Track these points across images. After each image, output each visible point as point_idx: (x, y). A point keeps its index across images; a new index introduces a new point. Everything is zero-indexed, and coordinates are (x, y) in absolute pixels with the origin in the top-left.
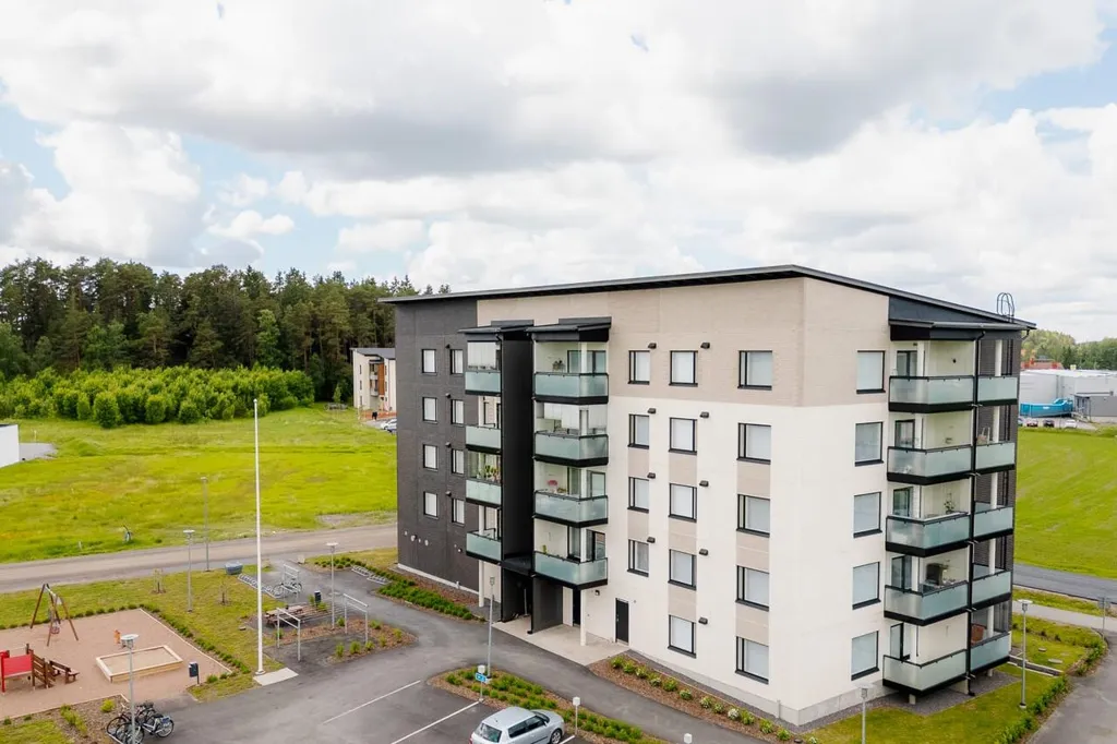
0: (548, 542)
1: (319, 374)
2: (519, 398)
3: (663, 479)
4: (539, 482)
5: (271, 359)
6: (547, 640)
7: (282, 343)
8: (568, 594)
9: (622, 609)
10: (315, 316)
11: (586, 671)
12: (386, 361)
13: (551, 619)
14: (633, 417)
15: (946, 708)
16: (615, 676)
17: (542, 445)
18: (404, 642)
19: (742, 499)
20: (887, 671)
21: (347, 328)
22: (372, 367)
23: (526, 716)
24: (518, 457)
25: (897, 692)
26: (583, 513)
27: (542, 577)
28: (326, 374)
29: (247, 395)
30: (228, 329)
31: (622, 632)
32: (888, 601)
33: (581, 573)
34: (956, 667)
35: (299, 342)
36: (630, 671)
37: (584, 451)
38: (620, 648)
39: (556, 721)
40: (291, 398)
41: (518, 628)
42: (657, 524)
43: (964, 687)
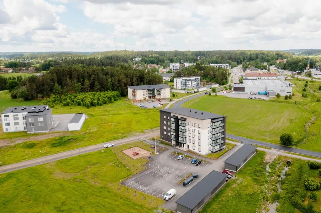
0: (180, 139)
1: (120, 91)
2: (177, 125)
3: (192, 134)
4: (179, 134)
5: (111, 89)
6: (180, 148)
7: (113, 85)
8: (182, 144)
9: (188, 146)
10: (119, 79)
11: (185, 151)
12: (136, 91)
13: (181, 146)
14: (189, 128)
15: (217, 153)
16: (188, 152)
17: (180, 130)
18: (167, 150)
19: (199, 137)
20: (212, 150)
21: (126, 82)
22: (133, 92)
23: (182, 156)
24: (177, 131)
25: (213, 152)
26: (184, 137)
27: (180, 143)
28: (122, 91)
29: (109, 98)
30: (100, 82)
31: (188, 148)
32: (212, 144)
33: (184, 143)
34: (218, 150)
35: (116, 85)
36: (189, 151)
37: (184, 131)
38: (188, 149)
39: (184, 156)
40: (117, 98)
41: (177, 147)
42: (191, 138)
43: (219, 151)
